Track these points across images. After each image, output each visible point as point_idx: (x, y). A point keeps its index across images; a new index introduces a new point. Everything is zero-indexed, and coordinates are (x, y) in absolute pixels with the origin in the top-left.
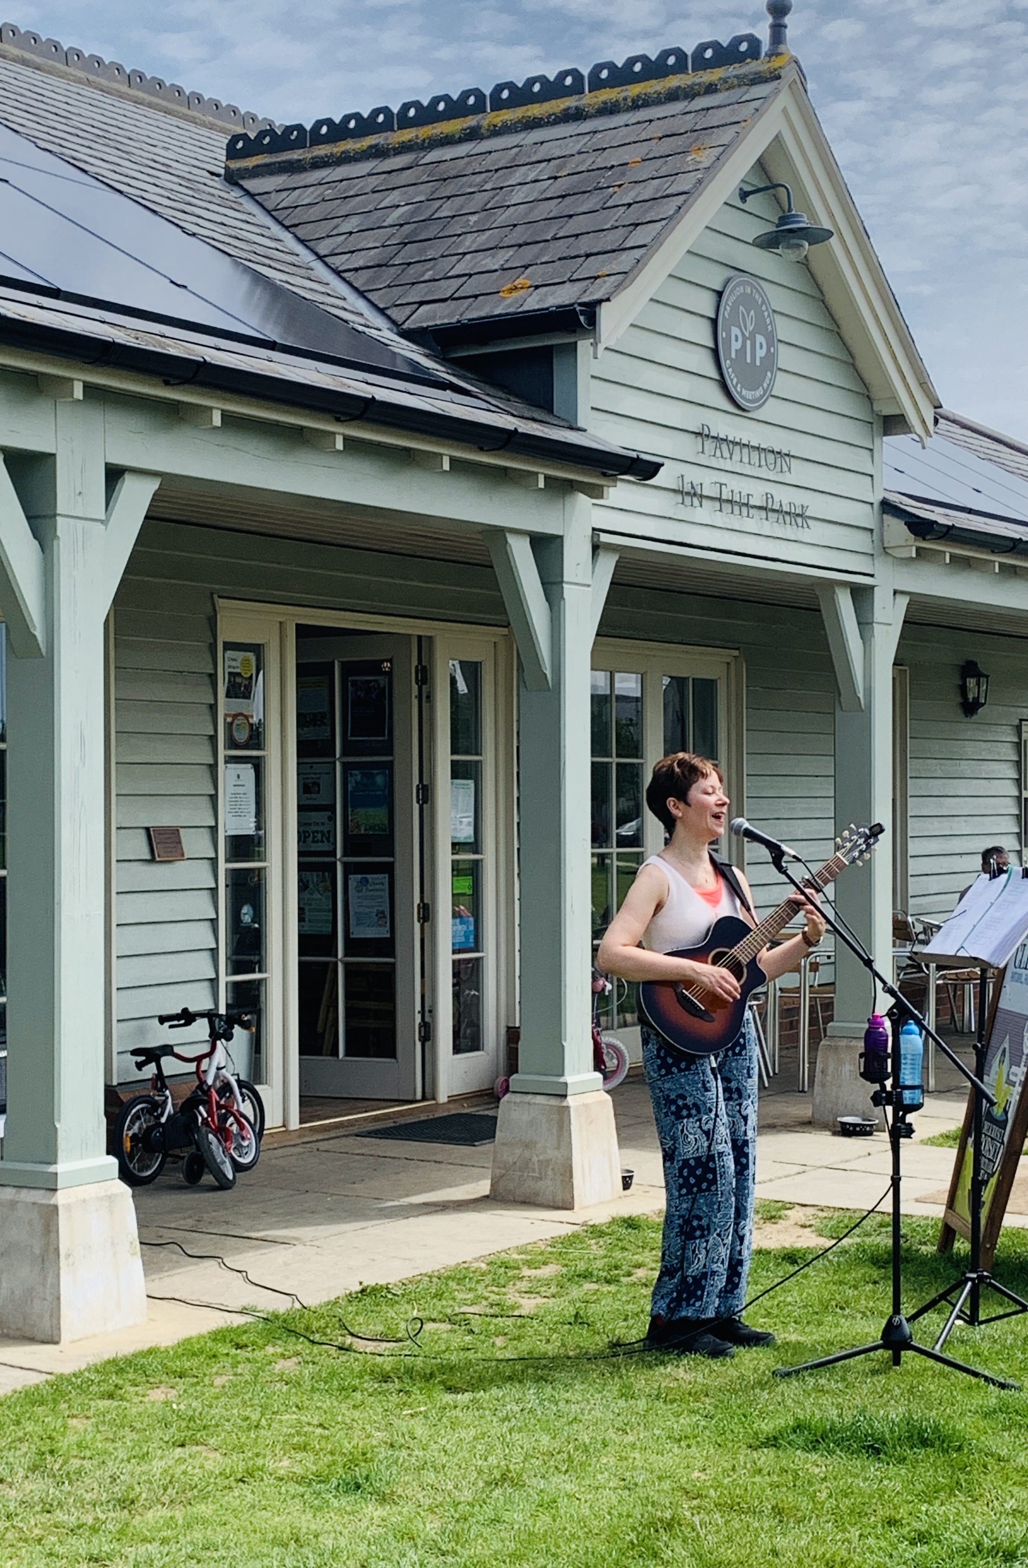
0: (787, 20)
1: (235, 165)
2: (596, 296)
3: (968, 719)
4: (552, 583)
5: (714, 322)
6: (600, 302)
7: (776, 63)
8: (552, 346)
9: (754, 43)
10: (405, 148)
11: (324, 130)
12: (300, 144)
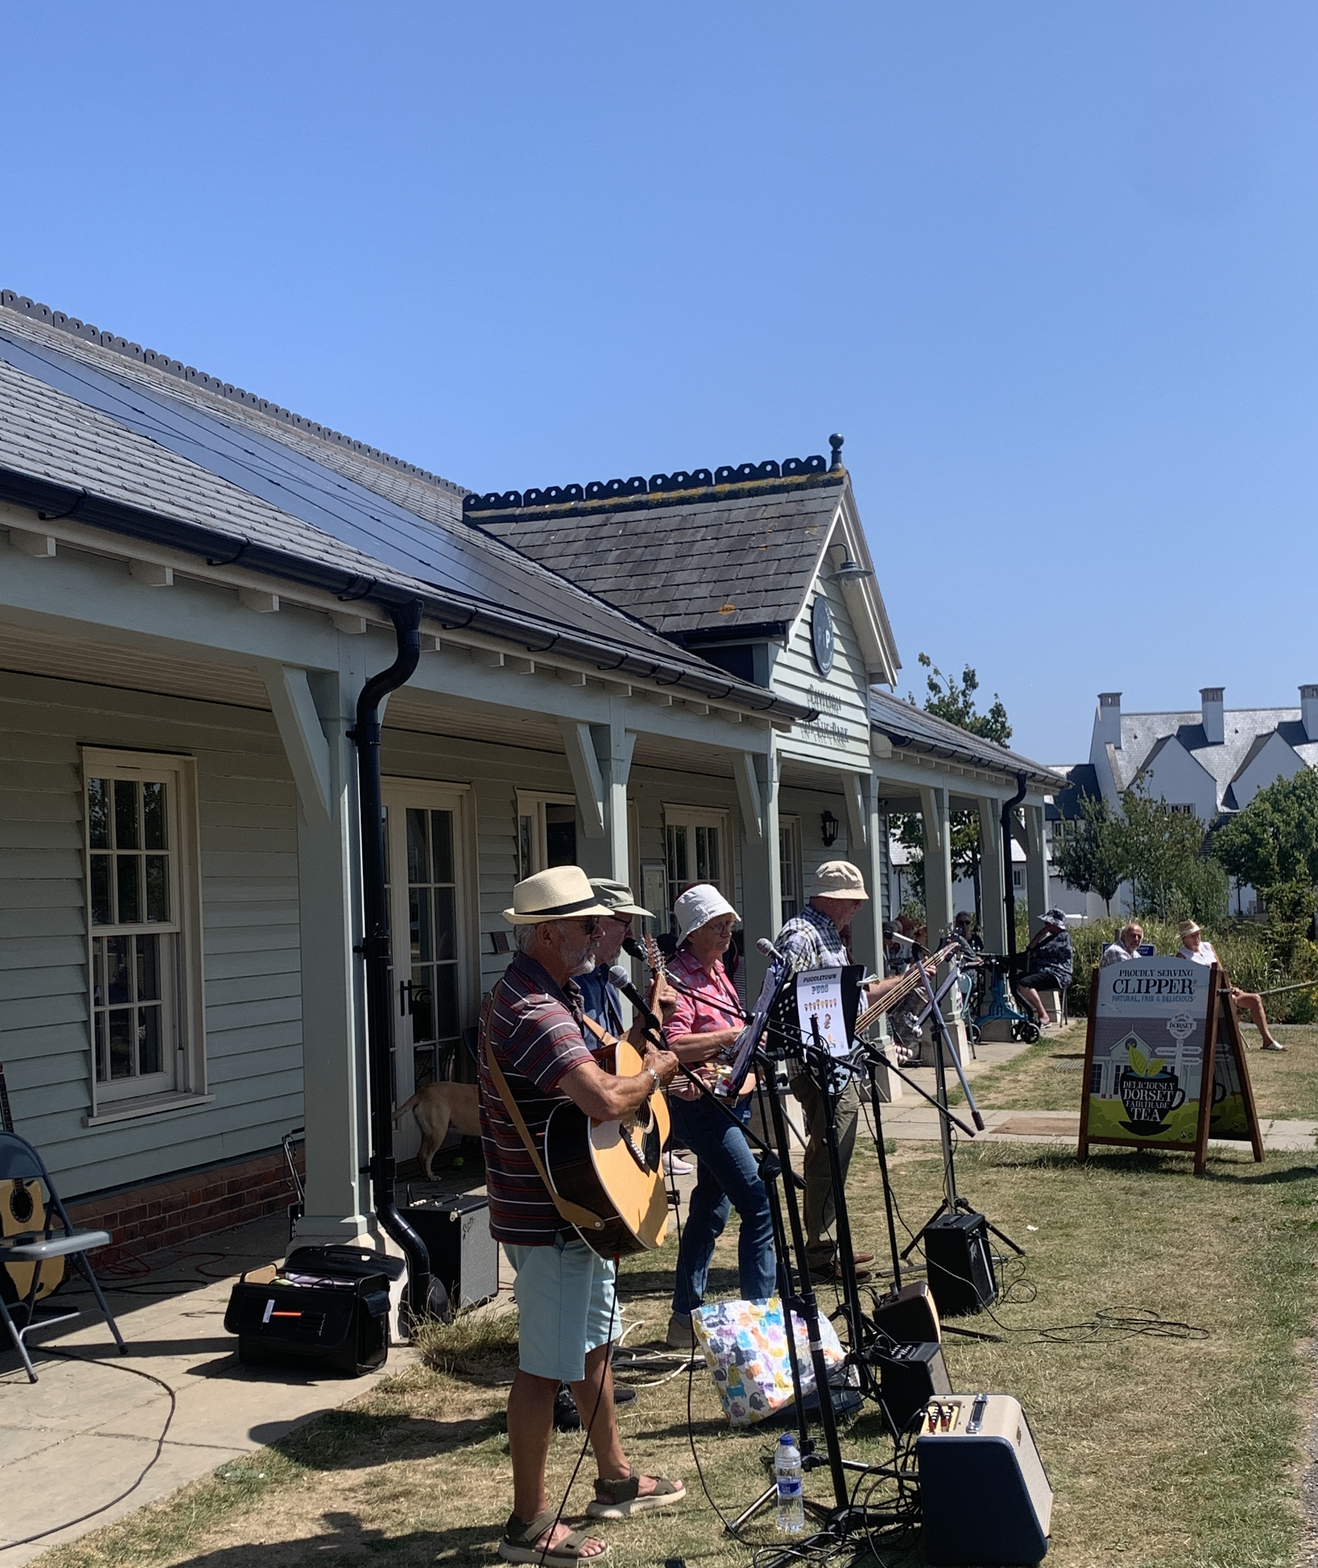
0: (842, 449)
1: (473, 514)
2: (786, 618)
3: (827, 848)
4: (762, 782)
5: (811, 625)
6: (788, 620)
7: (837, 475)
8: (751, 645)
9: (820, 459)
10: (595, 511)
11: (533, 496)
12: (517, 503)
